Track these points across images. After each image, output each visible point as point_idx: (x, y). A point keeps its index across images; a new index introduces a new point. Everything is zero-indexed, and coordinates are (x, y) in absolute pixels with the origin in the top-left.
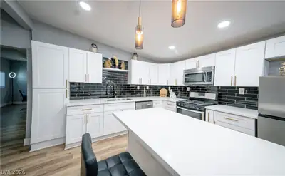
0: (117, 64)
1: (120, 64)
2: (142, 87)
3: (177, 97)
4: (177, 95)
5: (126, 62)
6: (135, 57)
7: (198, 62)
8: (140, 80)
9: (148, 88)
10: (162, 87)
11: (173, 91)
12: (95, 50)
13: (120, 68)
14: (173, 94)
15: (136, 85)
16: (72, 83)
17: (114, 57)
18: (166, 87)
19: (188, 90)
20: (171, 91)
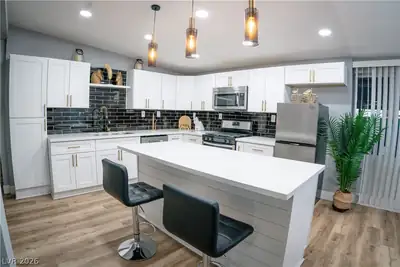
0: (110, 77)
1: (114, 76)
2: (150, 113)
3: (206, 129)
4: (205, 126)
5: (124, 73)
6: (139, 66)
7: (230, 78)
8: (147, 101)
9: (159, 115)
10: (182, 113)
11: (200, 119)
12: (79, 57)
13: (115, 83)
14: (199, 124)
15: (140, 111)
16: (49, 109)
17: (106, 66)
18: (189, 114)
19: (220, 118)
20: (196, 120)
